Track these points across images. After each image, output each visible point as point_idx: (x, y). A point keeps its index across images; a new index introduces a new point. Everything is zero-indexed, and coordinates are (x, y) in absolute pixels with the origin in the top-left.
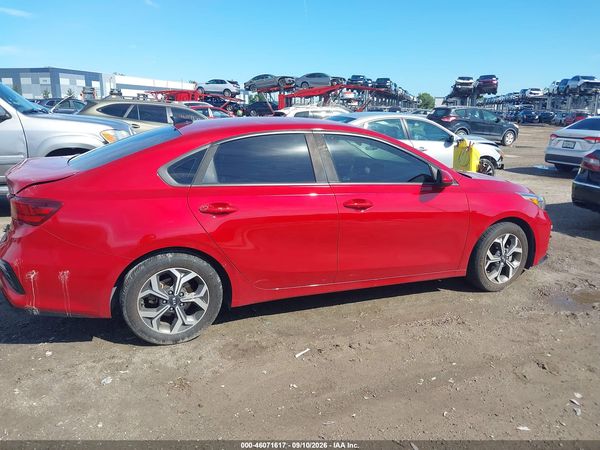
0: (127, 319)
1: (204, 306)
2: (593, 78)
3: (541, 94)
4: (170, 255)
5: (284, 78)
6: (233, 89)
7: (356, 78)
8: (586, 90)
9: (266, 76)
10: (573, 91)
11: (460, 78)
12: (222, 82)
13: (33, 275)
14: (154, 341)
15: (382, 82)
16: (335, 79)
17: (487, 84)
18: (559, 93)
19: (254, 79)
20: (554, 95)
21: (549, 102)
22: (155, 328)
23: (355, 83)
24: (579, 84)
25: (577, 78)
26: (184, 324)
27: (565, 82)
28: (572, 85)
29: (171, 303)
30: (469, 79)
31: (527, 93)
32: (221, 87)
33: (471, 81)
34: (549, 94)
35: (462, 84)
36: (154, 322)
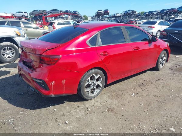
0: (82, 93)
1: (101, 85)
2: (134, 10)
3: (119, 15)
4: (93, 70)
5: (44, 11)
6: (26, 15)
7: (67, 11)
8: (132, 14)
9: (37, 10)
10: (129, 14)
11: (99, 10)
12: (21, 12)
13: (53, 83)
14: (89, 99)
15: (75, 12)
16: (61, 11)
17: (106, 12)
18: (125, 15)
19: (33, 11)
20: (124, 15)
21: (122, 18)
22: (89, 95)
23: (67, 13)
24: (131, 12)
25: (130, 10)
26: (96, 92)
27: (126, 11)
28: (129, 12)
29: (93, 86)
30: (101, 11)
31: (116, 15)
32: (21, 14)
33: (102, 11)
34: (122, 15)
35: (99, 12)
36: (89, 92)
